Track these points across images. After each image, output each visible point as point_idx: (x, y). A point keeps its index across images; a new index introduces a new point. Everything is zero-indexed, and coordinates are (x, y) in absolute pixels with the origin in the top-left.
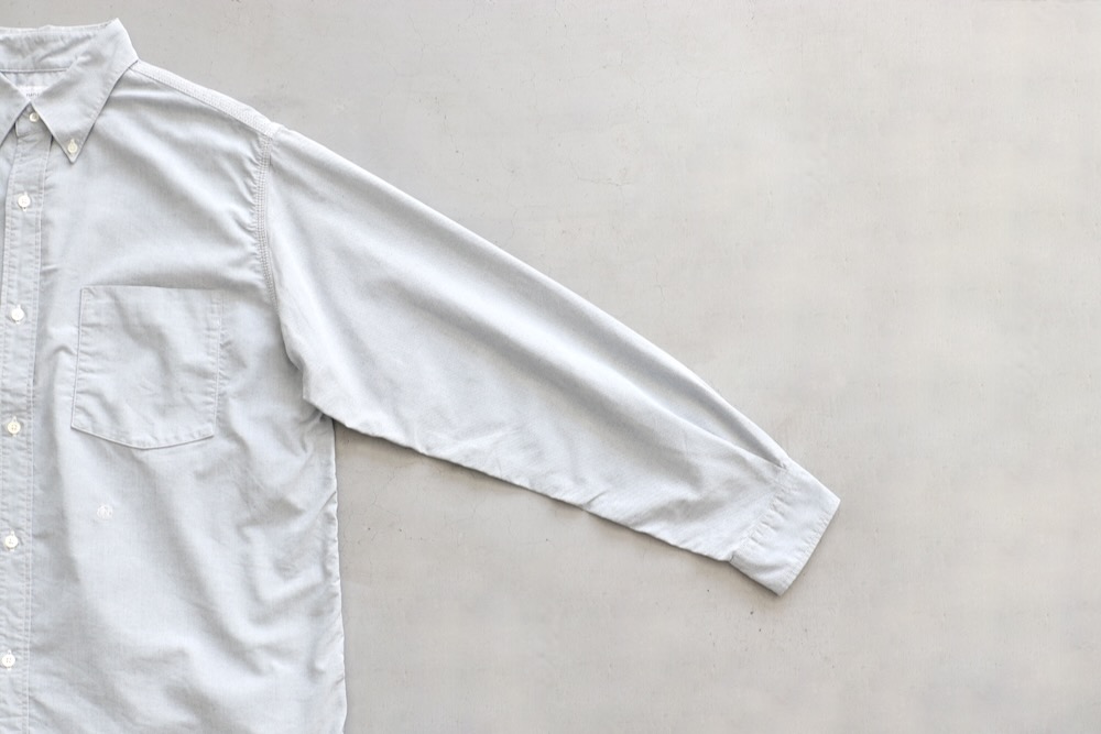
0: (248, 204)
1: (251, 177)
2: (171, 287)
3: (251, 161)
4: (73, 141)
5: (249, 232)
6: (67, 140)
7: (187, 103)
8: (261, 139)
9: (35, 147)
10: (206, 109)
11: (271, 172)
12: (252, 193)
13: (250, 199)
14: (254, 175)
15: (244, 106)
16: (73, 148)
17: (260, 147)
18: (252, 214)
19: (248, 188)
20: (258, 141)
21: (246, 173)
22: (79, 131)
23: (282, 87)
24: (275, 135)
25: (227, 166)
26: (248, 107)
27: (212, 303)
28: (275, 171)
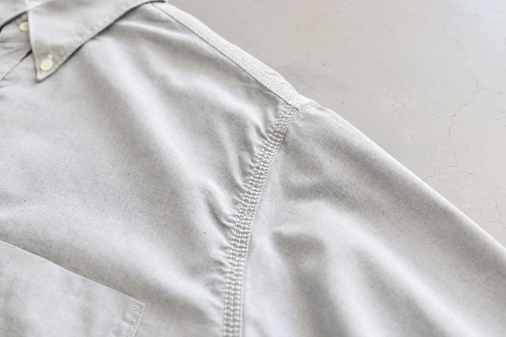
0: (233, 186)
1: (251, 152)
2: (77, 271)
3: (258, 130)
4: (51, 56)
5: (223, 227)
6: (45, 55)
7: (201, 49)
8: (281, 107)
9: (8, 55)
10: (223, 62)
11: (282, 153)
12: (245, 174)
13: (239, 180)
14: (257, 151)
15: (271, 70)
16: (47, 65)
17: (276, 117)
18: (236, 203)
19: (242, 164)
20: (276, 110)
21: (245, 145)
22: (62, 47)
23: (324, 65)
24: (303, 106)
25: (224, 132)
26: (276, 73)
27: (124, 319)
28: (287, 152)
